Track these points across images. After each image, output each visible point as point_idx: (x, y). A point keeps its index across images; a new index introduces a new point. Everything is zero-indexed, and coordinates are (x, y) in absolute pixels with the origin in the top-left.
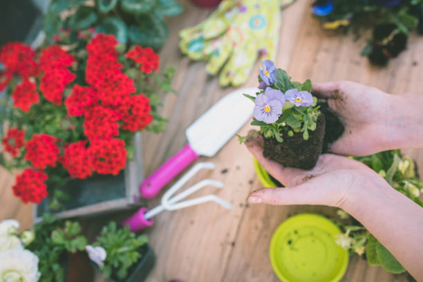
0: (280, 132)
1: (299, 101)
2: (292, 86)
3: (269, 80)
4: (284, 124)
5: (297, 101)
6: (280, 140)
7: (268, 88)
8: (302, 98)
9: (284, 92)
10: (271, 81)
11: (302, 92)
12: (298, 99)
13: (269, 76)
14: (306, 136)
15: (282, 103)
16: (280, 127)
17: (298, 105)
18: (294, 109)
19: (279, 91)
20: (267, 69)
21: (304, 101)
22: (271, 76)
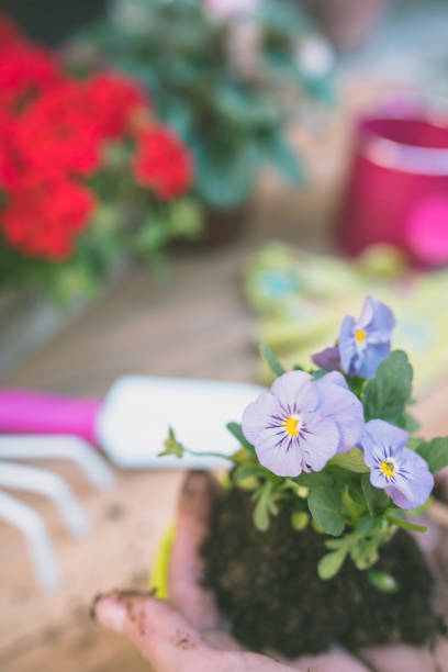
0: (279, 503)
1: (388, 474)
2: (401, 422)
3: (355, 358)
4: (302, 492)
5: (383, 468)
6: (261, 521)
7: (335, 375)
8: (402, 473)
9: (368, 416)
10: (358, 365)
11: (413, 455)
12: (390, 465)
13: (361, 346)
14: (329, 568)
15: (341, 443)
16: (290, 491)
17: (377, 481)
18: (358, 481)
19: (359, 405)
20: (370, 328)
21: (402, 484)
22: (365, 352)
